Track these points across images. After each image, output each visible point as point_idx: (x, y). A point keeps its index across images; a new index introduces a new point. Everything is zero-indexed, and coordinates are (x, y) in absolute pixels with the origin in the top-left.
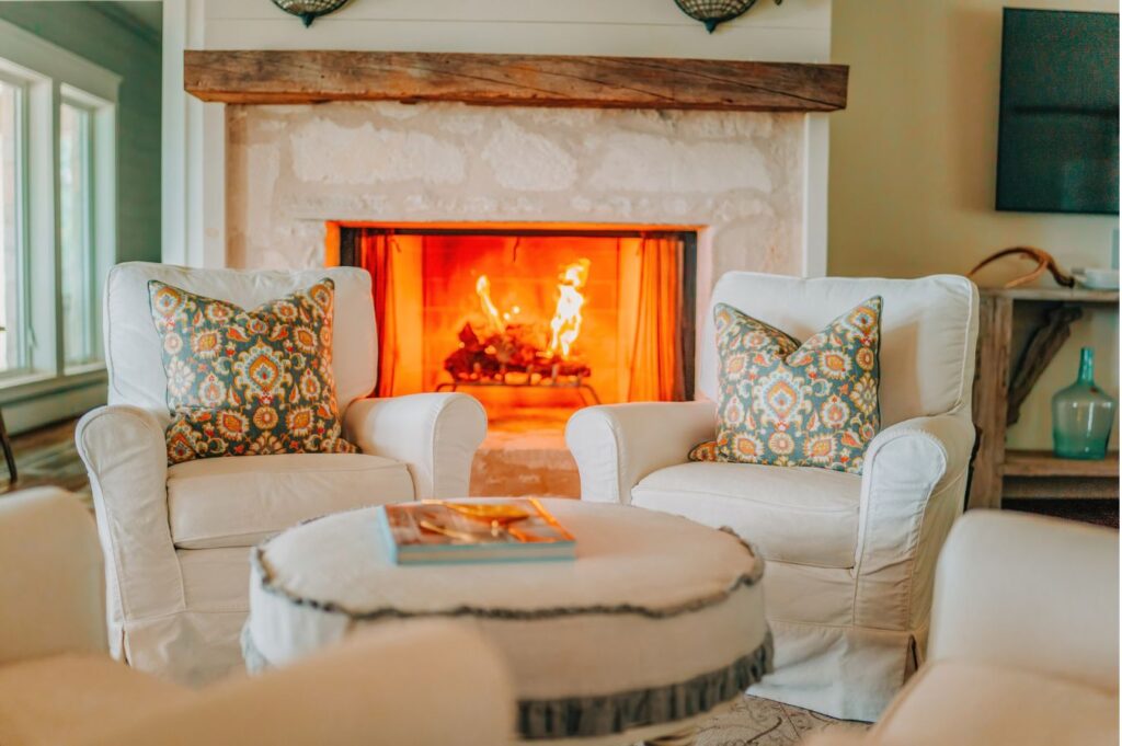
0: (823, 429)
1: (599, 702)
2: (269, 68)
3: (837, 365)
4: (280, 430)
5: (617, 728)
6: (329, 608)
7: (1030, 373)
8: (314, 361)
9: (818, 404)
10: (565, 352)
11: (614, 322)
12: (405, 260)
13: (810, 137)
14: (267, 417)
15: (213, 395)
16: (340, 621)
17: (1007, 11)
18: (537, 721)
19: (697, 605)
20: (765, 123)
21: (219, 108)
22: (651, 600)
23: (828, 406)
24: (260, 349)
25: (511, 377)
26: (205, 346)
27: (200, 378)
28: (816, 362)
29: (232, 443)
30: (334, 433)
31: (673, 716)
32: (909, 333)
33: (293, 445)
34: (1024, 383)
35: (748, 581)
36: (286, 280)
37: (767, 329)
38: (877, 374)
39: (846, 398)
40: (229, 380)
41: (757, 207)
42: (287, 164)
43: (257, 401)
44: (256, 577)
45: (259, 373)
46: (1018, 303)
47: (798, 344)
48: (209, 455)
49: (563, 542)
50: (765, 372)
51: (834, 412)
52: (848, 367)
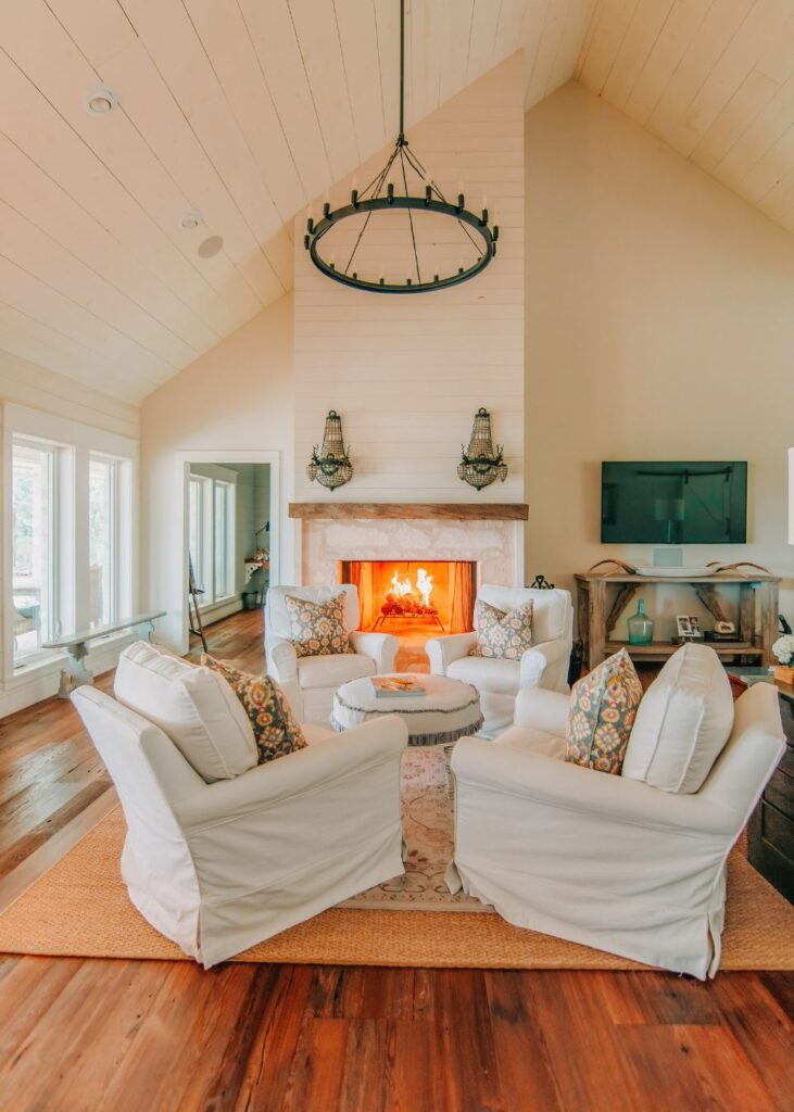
0: (512, 647)
1: (430, 735)
2: (319, 509)
3: (517, 624)
4: (329, 646)
5: (436, 743)
6: (359, 710)
7: (619, 609)
8: (340, 621)
9: (510, 637)
10: (427, 604)
11: (446, 589)
12: (366, 572)
13: (517, 529)
14: (325, 642)
15: (307, 635)
16: (362, 714)
17: (604, 463)
18: (414, 741)
19: (458, 709)
20: (500, 523)
21: (300, 520)
22: (445, 708)
23: (513, 639)
24: (323, 619)
25: (406, 614)
26: (305, 618)
27: (304, 629)
28: (509, 623)
29: (314, 651)
30: (347, 646)
31: (451, 740)
32: (544, 611)
33: (333, 652)
34: (616, 613)
35: (473, 702)
36: (329, 590)
37: (494, 610)
38: (531, 627)
39: (520, 636)
40: (313, 630)
41: (497, 554)
42: (324, 541)
43: (322, 637)
44: (336, 701)
45: (324, 626)
46: (608, 584)
47: (505, 614)
48: (306, 655)
49: (422, 691)
50: (492, 626)
51: (516, 640)
52: (521, 624)
